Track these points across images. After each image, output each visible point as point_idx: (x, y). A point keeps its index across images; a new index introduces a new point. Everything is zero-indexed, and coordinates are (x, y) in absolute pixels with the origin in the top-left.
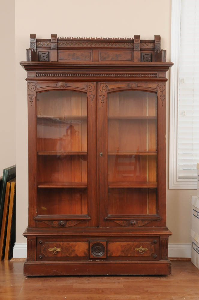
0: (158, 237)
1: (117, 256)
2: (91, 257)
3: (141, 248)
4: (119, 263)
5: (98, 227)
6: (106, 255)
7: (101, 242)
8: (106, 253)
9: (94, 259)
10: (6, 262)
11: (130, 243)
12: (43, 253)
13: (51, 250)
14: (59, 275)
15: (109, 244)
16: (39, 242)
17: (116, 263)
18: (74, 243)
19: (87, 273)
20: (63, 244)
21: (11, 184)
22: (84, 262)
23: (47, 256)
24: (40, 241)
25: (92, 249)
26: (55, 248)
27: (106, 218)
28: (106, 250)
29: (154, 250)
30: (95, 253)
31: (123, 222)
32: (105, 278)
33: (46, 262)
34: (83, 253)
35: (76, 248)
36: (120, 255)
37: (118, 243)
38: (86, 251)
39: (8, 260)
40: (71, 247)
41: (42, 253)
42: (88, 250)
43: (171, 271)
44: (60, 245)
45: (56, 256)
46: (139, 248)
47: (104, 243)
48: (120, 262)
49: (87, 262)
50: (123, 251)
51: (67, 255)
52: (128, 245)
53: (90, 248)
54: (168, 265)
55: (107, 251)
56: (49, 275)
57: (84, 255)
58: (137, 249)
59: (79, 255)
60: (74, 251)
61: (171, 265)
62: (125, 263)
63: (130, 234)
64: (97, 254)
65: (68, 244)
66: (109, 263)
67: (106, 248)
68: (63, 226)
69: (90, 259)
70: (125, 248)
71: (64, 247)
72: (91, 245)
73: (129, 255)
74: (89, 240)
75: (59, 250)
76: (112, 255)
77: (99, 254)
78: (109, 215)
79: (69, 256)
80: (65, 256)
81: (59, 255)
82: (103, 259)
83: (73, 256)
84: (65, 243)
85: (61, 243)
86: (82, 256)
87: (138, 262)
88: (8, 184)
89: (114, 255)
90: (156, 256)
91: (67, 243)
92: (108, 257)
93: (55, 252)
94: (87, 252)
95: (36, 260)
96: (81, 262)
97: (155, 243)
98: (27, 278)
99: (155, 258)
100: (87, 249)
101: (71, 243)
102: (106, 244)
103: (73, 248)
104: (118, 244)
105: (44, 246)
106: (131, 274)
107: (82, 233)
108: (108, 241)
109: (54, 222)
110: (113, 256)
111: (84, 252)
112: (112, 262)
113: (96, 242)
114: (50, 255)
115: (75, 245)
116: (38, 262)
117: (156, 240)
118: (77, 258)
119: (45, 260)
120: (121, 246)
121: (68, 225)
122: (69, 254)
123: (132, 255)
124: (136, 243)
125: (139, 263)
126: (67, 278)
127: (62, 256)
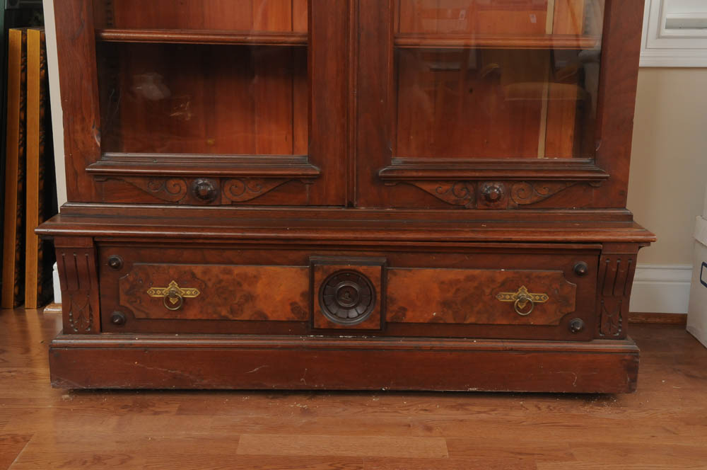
0: (593, 250)
1: (421, 321)
2: (320, 323)
3: (524, 293)
4: (431, 349)
5: (351, 205)
6: (379, 316)
7: (361, 269)
8: (379, 309)
9: (332, 331)
10: (32, 315)
11: (477, 272)
12: (128, 305)
13: (157, 292)
14: (194, 386)
15: (395, 274)
16: (110, 264)
17: (420, 349)
18: (250, 270)
19: (303, 383)
20: (205, 273)
21: (24, 35)
22: (291, 343)
23: (143, 316)
24: (112, 255)
25: (323, 292)
26: (173, 286)
27: (385, 171)
28: (379, 297)
29: (573, 301)
30: (334, 311)
31: (453, 190)
32: (375, 399)
33: (138, 341)
34: (289, 308)
35: (259, 289)
36: (436, 317)
37: (429, 272)
38: (298, 299)
39: (38, 308)
40: (239, 284)
41: (122, 303)
42: (309, 295)
43: (634, 380)
44: (193, 275)
45: (179, 317)
46: (515, 294)
47: (374, 271)
48: (436, 343)
49: (303, 341)
50: (445, 304)
51: (224, 312)
52: (470, 279)
53: (316, 290)
54: (627, 357)
55: (385, 302)
56: (151, 385)
57: (292, 316)
58: (507, 297)
59: (272, 317)
60: (250, 298)
61: (639, 360)
62: (452, 350)
63: (481, 236)
64: (342, 313)
65: (230, 272)
66: (389, 349)
67: (378, 289)
68: (208, 199)
69: (317, 331)
70: (458, 290)
71: (210, 284)
72: (319, 276)
73: (471, 320)
74: (312, 259)
75: (191, 293)
76: (404, 315)
77: (353, 313)
78: (397, 161)
79: (231, 317)
80: (215, 316)
81: (192, 314)
82: (369, 333)
83: (246, 316)
84: (216, 269)
85: (198, 269)
86: (284, 319)
87: (509, 344)
88: (15, 34)
89: (410, 317)
90: (579, 324)
91: (223, 266)
92: (387, 323)
93: (173, 301)
94: (302, 304)
95: (101, 331)
96: (279, 341)
97: (581, 274)
98: (67, 396)
99: (577, 331)
100: (303, 294)
101: (238, 270)
102: (379, 275)
103: (246, 287)
104: (426, 275)
105: (131, 279)
106: (475, 389)
107: (285, 230)
108: (389, 263)
109: (172, 182)
110: (405, 320)
111: (292, 304)
112: (401, 342)
113: (338, 267)
114: (155, 313)
115: (256, 278)
116: (106, 340)
117: (583, 264)
118: (262, 325)
119: (136, 331)
120: (443, 283)
121: (227, 195)
122: (232, 311)
123: (484, 320)
124: (502, 274)
125: (511, 350)
126: (226, 399)
127: (205, 317)
